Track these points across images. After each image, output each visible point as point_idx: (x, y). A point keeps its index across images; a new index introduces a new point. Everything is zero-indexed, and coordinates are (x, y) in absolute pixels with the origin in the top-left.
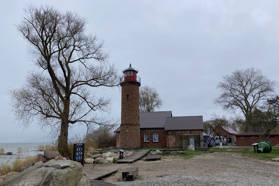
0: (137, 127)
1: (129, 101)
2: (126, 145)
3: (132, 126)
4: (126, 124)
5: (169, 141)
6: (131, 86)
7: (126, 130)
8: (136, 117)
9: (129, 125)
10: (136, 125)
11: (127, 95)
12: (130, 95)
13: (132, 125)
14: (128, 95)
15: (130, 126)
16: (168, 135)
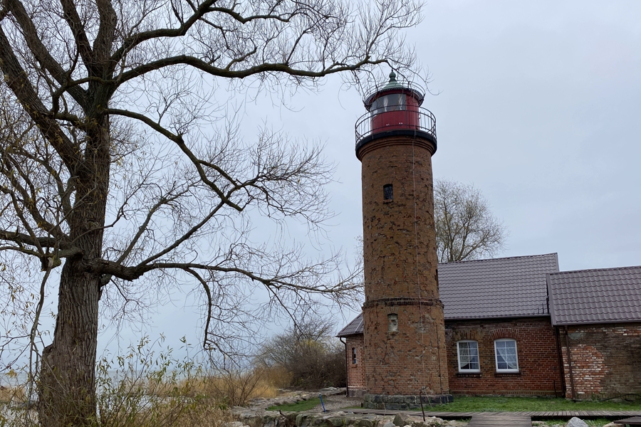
0: (435, 311)
1: (397, 209)
2: (390, 388)
3: (410, 308)
4: (385, 300)
5: (577, 371)
6: (401, 148)
7: (387, 325)
8: (426, 273)
9: (400, 304)
10: (427, 304)
11: (385, 187)
12: (396, 185)
13: (411, 304)
14: (388, 187)
15: (402, 308)
16: (569, 344)
